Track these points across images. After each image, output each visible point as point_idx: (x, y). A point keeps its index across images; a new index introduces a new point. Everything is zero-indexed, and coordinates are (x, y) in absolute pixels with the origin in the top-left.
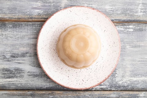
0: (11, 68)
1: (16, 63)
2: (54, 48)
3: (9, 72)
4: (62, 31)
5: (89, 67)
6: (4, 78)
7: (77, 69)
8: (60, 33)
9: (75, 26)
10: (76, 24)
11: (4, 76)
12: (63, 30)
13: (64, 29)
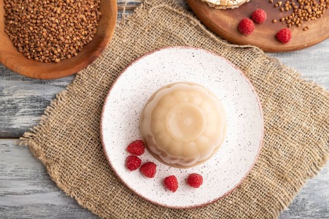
0: (47, 96)
1: (56, 86)
2: (138, 111)
3: (42, 104)
4: (164, 85)
5: (187, 170)
6: (34, 114)
7: (162, 164)
8: (160, 87)
9: (191, 84)
10: (194, 82)
11: (34, 111)
12: (166, 84)
13: (169, 83)
